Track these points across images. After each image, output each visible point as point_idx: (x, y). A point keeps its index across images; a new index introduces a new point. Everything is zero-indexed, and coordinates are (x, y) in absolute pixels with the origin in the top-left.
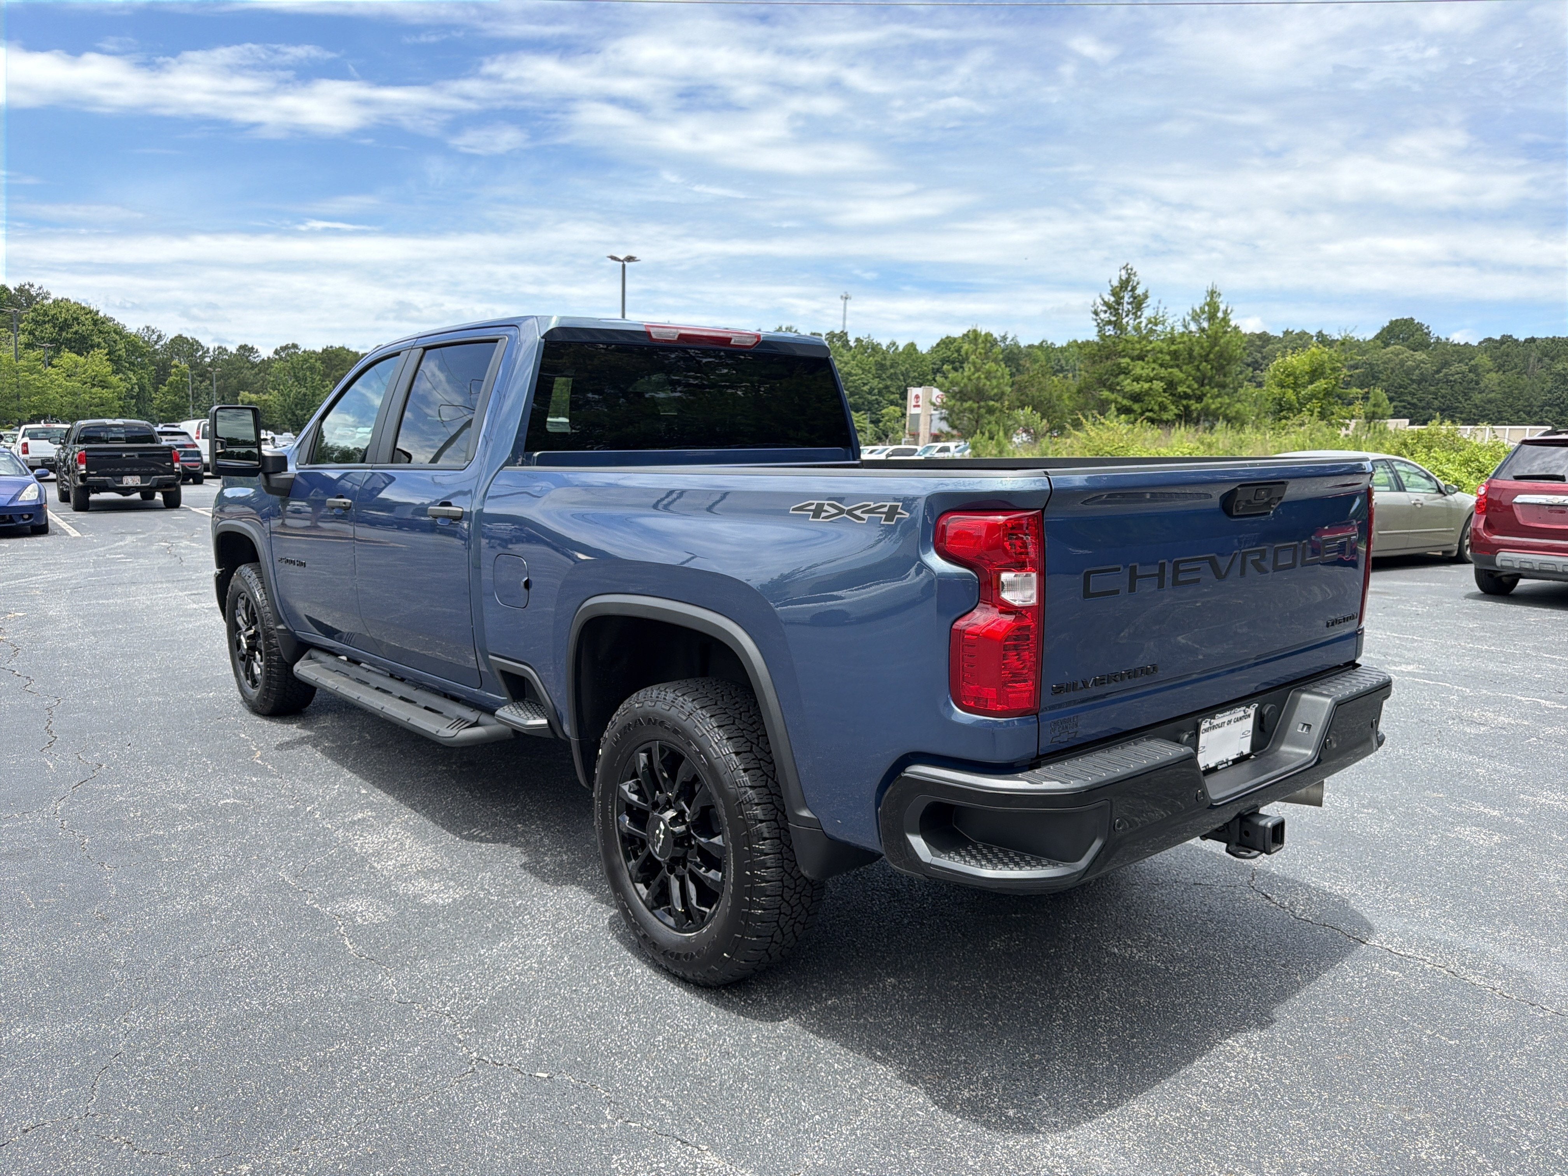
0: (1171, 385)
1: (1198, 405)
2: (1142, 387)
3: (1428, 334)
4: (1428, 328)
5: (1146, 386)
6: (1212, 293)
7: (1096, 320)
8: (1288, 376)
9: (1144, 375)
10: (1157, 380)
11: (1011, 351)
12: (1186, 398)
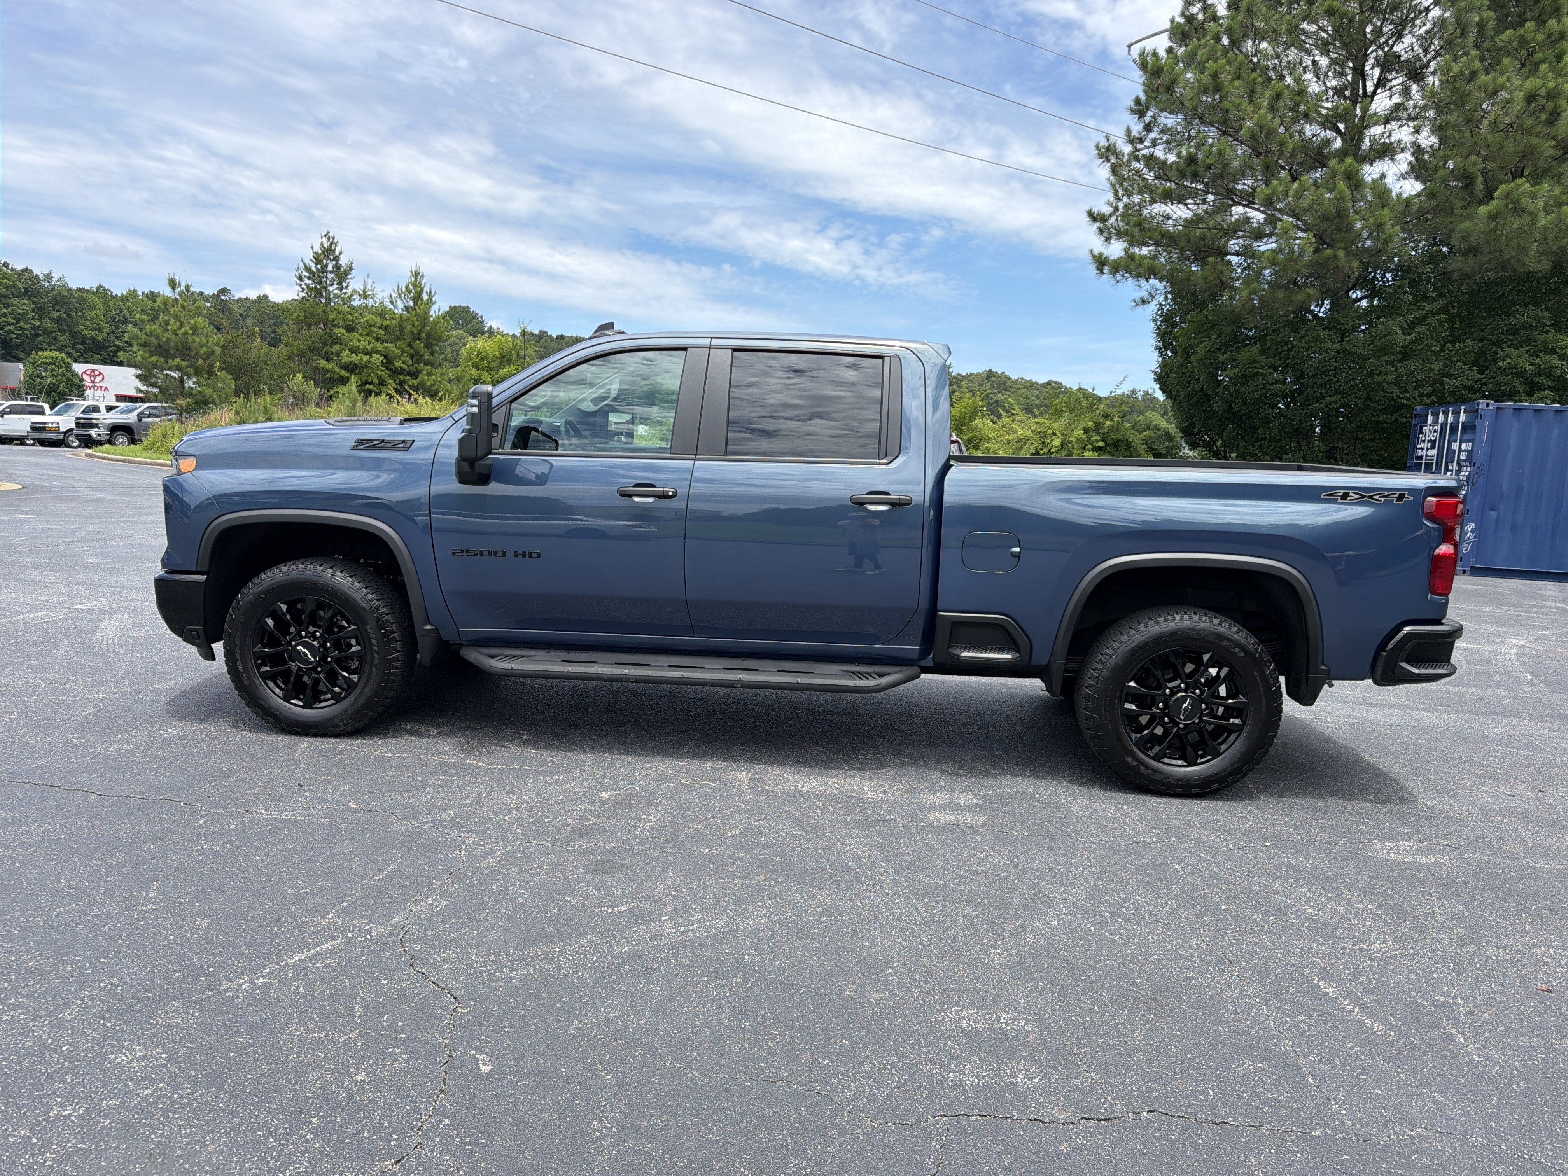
0: (388, 360)
1: (414, 381)
2: (362, 359)
3: (482, 322)
4: (481, 317)
5: (366, 358)
6: (416, 274)
7: (301, 285)
8: (482, 359)
9: (361, 347)
10: (375, 353)
11: (59, 293)
12: (401, 374)
